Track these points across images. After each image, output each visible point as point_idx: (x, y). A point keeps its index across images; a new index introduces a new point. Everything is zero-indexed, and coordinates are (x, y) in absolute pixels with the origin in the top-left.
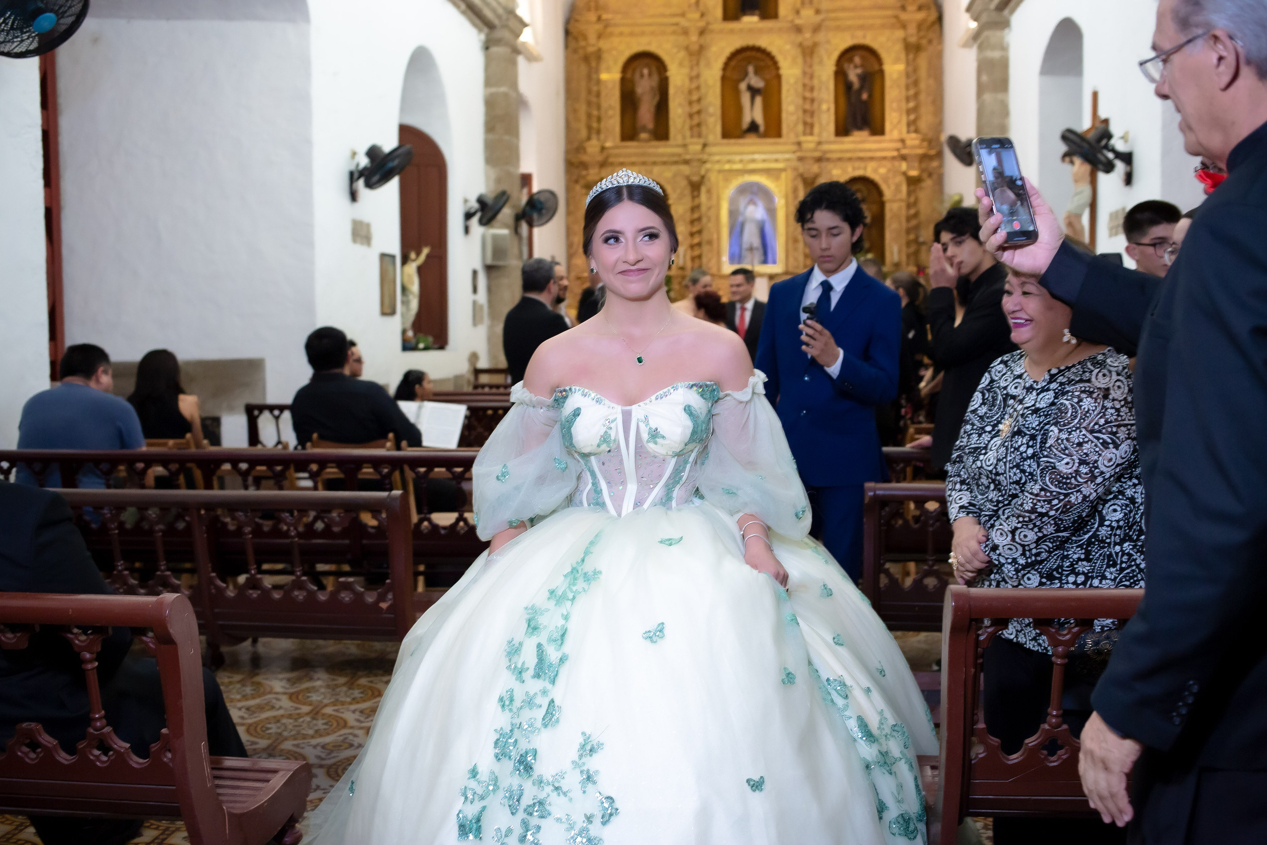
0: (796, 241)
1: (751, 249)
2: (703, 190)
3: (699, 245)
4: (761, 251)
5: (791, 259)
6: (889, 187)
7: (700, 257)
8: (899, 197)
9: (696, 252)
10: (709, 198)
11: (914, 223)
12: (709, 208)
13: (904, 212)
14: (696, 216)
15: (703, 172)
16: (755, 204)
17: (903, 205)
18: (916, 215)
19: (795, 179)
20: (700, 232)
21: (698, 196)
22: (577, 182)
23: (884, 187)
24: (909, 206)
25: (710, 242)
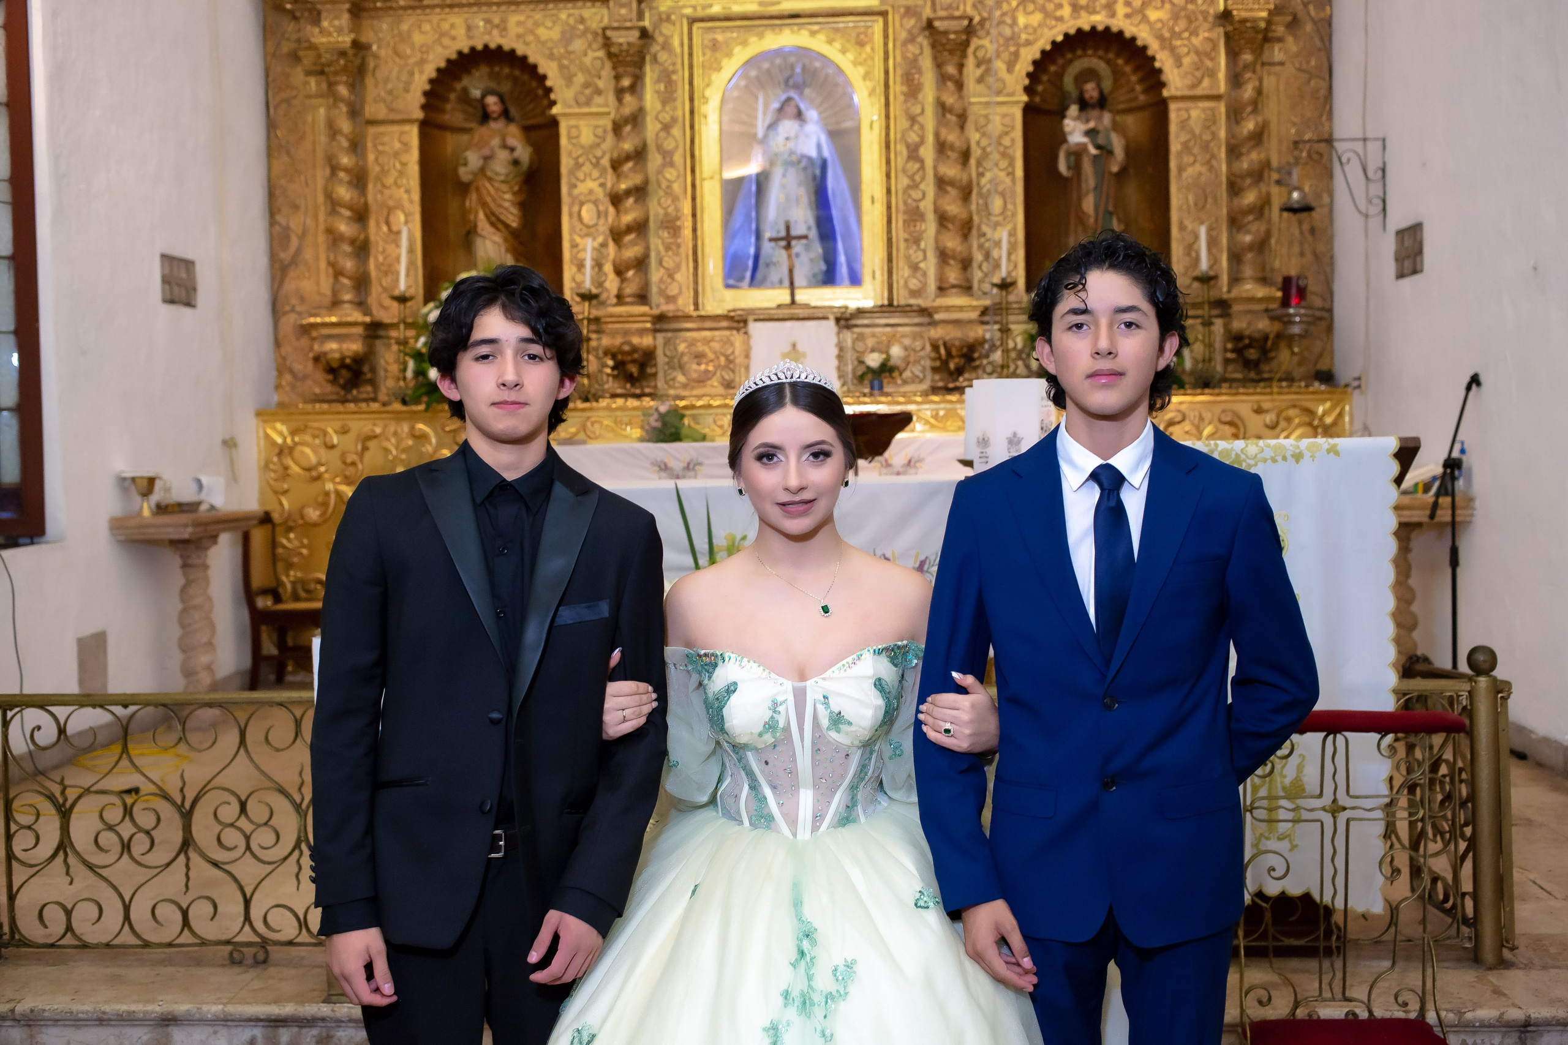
0: (914, 215)
1: (788, 240)
2: (650, 74)
3: (640, 227)
4: (818, 249)
5: (903, 271)
6: (1178, 63)
7: (641, 264)
8: (1205, 87)
9: (631, 252)
10: (667, 98)
11: (1250, 159)
12: (667, 128)
13: (1222, 134)
14: (627, 146)
15: (646, 23)
16: (799, 115)
17: (1222, 108)
18: (1258, 137)
19: (911, 39)
20: (640, 192)
21: (635, 88)
22: (295, 57)
23: (1163, 60)
24: (1235, 114)
25: (671, 225)
